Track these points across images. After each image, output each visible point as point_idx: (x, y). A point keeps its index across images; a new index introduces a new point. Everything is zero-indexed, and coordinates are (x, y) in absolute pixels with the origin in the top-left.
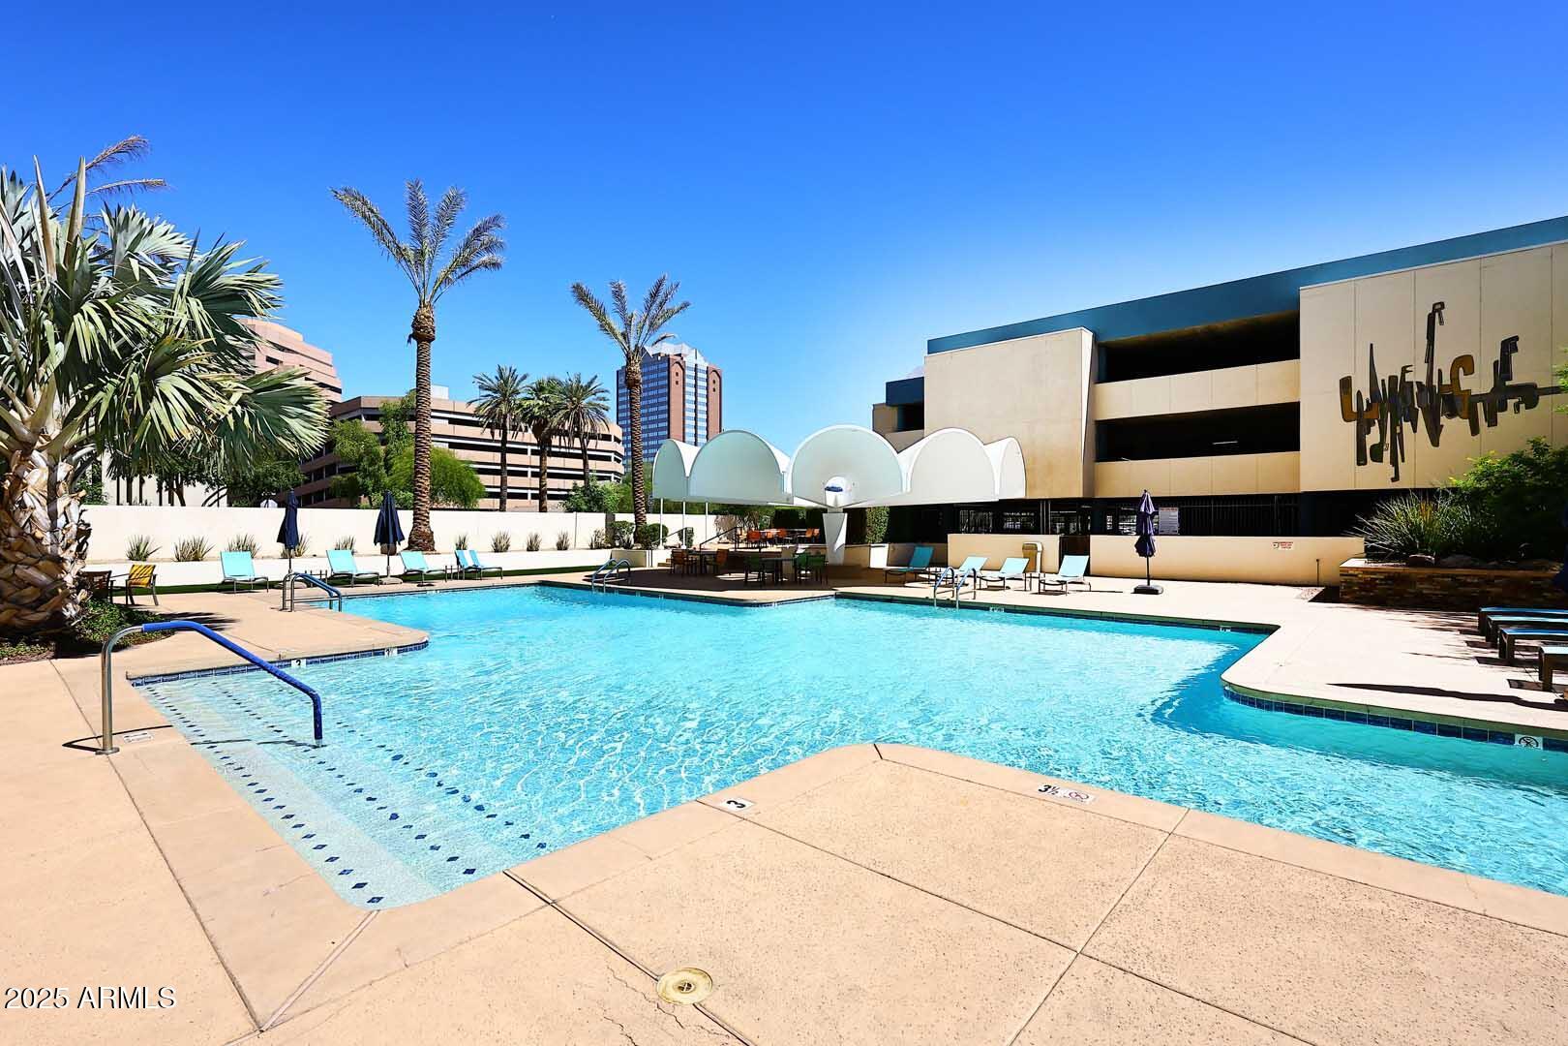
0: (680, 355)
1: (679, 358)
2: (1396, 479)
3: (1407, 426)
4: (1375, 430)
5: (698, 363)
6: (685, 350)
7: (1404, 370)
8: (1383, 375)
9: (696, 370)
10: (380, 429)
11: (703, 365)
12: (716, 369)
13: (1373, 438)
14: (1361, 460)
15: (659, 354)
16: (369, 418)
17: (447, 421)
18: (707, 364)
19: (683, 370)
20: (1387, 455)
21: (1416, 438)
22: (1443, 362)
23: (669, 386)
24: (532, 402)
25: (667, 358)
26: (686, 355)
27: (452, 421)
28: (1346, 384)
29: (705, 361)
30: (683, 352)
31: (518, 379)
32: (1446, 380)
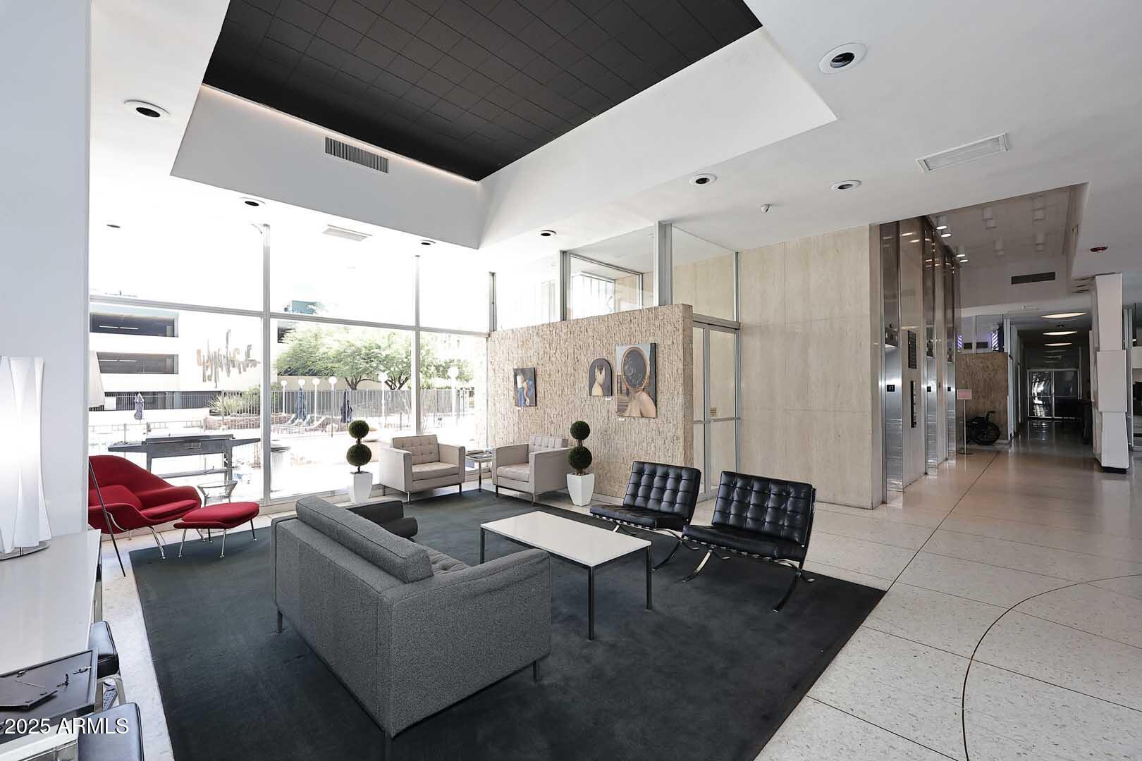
2: (216, 387)
3: (220, 369)
4: (209, 369)
7: (219, 350)
8: (212, 351)
13: (208, 373)
14: (204, 381)
20: (213, 379)
21: (222, 374)
22: (231, 349)
28: (199, 352)
32: (232, 356)
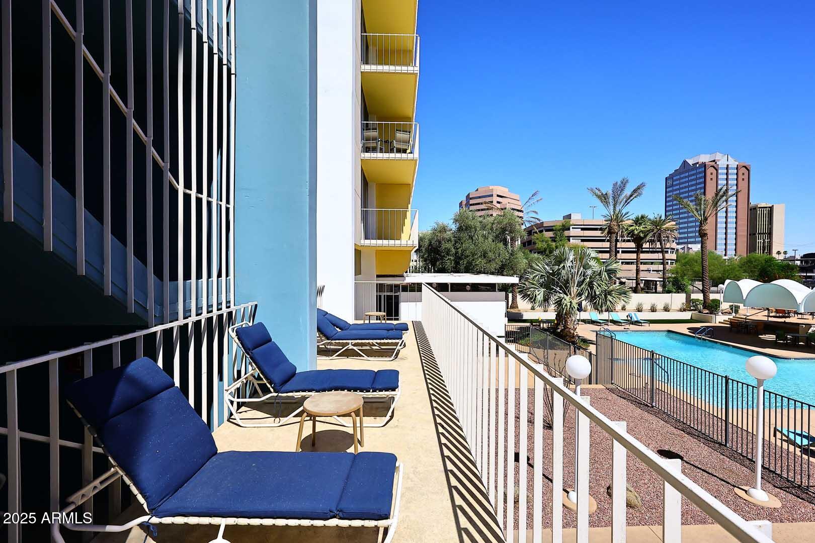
0: (714, 161)
1: (713, 164)
5: (729, 163)
6: (719, 157)
9: (727, 168)
11: (733, 163)
12: (744, 165)
15: (698, 163)
16: (547, 231)
17: (580, 229)
18: (737, 163)
19: (717, 170)
23: (705, 182)
24: (633, 228)
25: (704, 165)
26: (719, 160)
27: (583, 229)
29: (736, 161)
30: (716, 159)
31: (624, 214)
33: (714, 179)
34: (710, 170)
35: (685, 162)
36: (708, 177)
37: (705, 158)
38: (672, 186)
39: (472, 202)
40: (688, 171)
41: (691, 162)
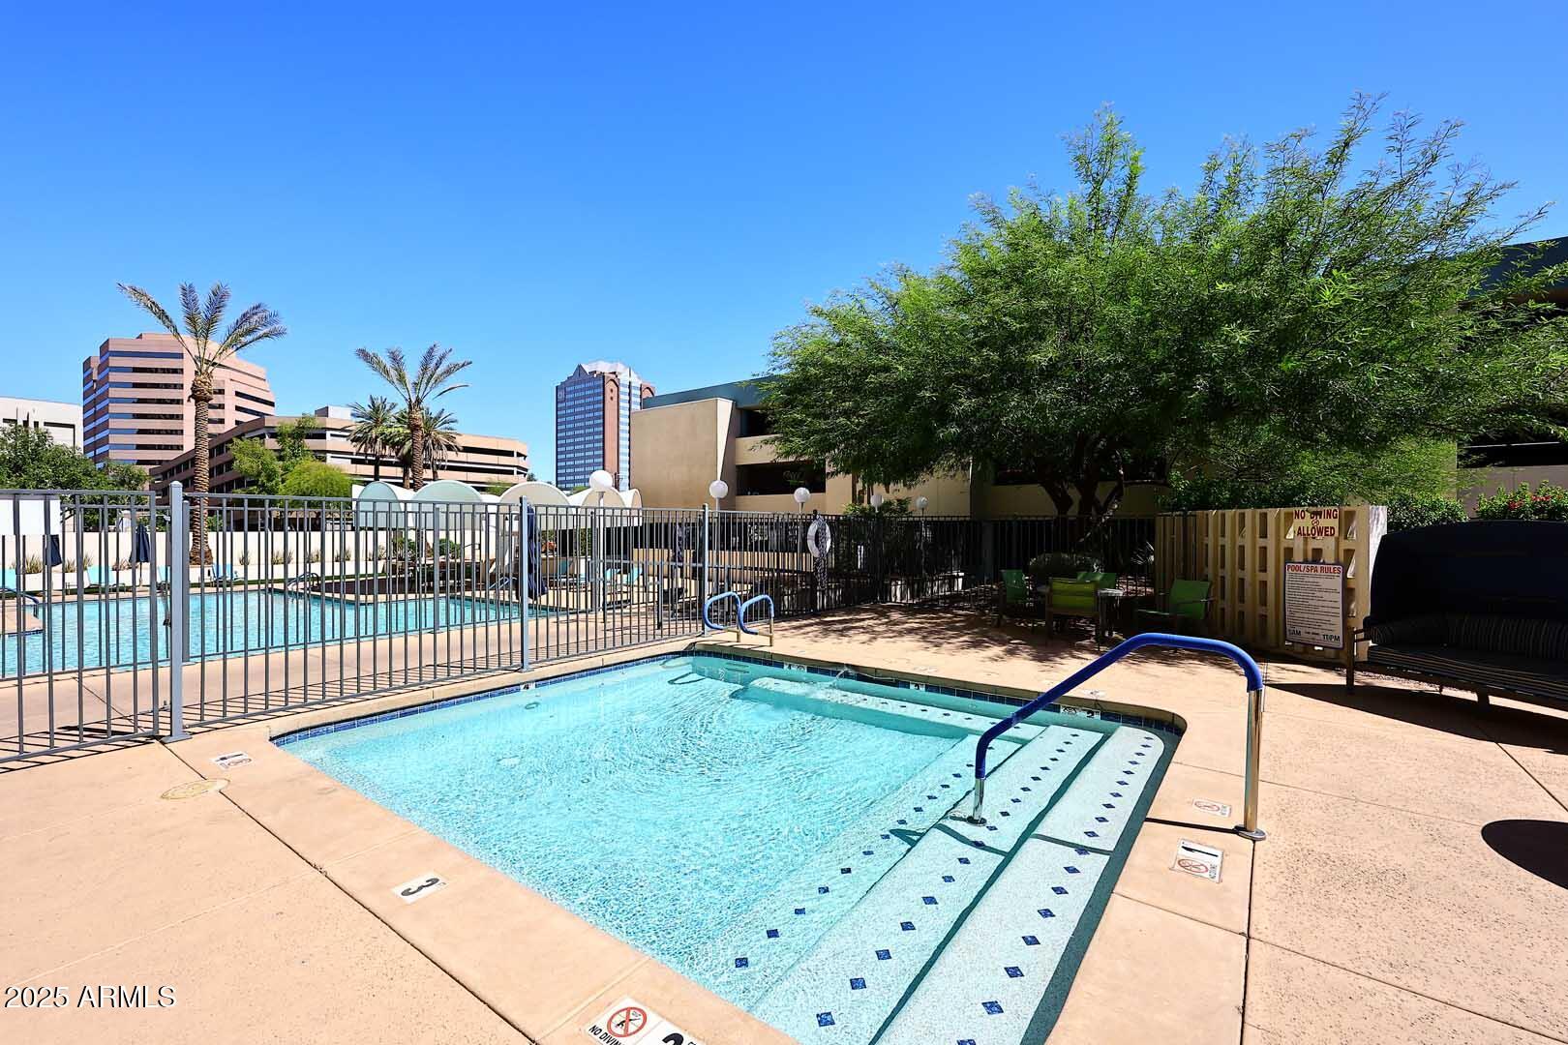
0: (614, 373)
1: (613, 376)
5: (632, 379)
6: (620, 368)
9: (629, 387)
10: (278, 447)
11: (636, 383)
12: (649, 386)
15: (595, 372)
16: (271, 436)
17: (348, 439)
18: (640, 383)
19: (618, 387)
23: (604, 402)
24: (391, 430)
25: (602, 376)
26: (620, 373)
29: (639, 378)
30: (618, 371)
33: (615, 399)
34: (610, 386)
35: (580, 367)
36: (608, 395)
37: (603, 367)
38: (565, 400)
39: (114, 362)
40: (584, 381)
41: (588, 369)
